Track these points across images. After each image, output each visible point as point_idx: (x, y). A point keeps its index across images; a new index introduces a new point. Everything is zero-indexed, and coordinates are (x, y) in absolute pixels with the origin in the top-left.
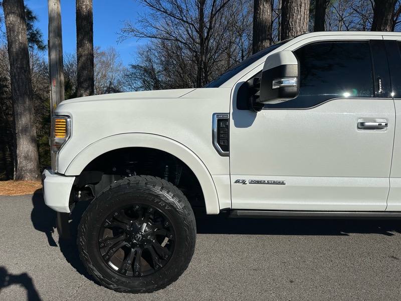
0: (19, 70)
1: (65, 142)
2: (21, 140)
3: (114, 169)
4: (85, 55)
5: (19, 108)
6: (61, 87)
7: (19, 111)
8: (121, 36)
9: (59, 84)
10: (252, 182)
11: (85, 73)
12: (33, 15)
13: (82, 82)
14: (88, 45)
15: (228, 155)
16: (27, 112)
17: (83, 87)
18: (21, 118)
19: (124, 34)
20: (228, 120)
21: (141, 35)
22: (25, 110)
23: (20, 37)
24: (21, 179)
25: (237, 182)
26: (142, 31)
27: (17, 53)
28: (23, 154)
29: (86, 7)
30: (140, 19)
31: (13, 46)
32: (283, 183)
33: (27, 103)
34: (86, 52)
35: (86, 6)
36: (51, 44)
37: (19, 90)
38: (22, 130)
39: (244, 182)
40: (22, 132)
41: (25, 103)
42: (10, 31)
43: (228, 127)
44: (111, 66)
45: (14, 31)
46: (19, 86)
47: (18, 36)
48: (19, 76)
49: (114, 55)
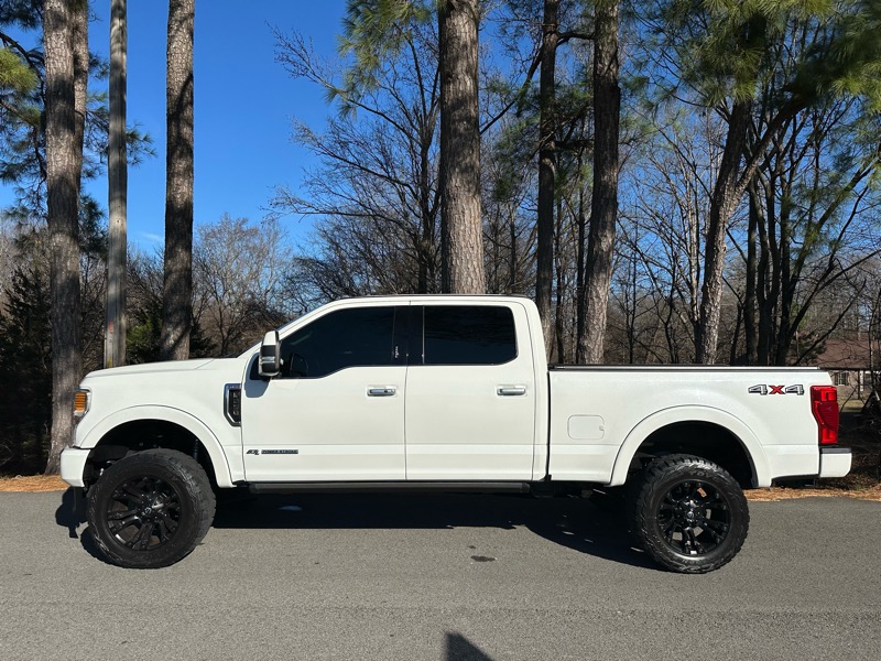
0: (63, 310)
1: (84, 415)
2: (59, 413)
3: (141, 444)
4: (176, 271)
5: (60, 365)
6: (121, 333)
7: (60, 369)
8: (269, 212)
9: (117, 330)
10: (264, 452)
11: (176, 298)
12: (100, 209)
13: (170, 315)
14: (182, 254)
15: (239, 425)
16: (72, 370)
17: (171, 322)
18: (61, 379)
19: (275, 210)
20: (240, 391)
21: (309, 210)
22: (68, 368)
23: (68, 264)
24: (54, 474)
25: (250, 452)
26: (310, 200)
27: (62, 287)
28: (60, 435)
29: (182, 197)
30: (308, 179)
31: (58, 276)
32: (295, 452)
33: (72, 356)
34: (179, 266)
35: (182, 194)
36: (110, 275)
37: (61, 338)
38: (61, 397)
39: (256, 452)
40: (61, 401)
41: (69, 357)
42: (55, 256)
43: (239, 397)
44: (270, 255)
45: (60, 256)
46: (61, 333)
47: (65, 261)
48: (63, 318)
49: (276, 234)
